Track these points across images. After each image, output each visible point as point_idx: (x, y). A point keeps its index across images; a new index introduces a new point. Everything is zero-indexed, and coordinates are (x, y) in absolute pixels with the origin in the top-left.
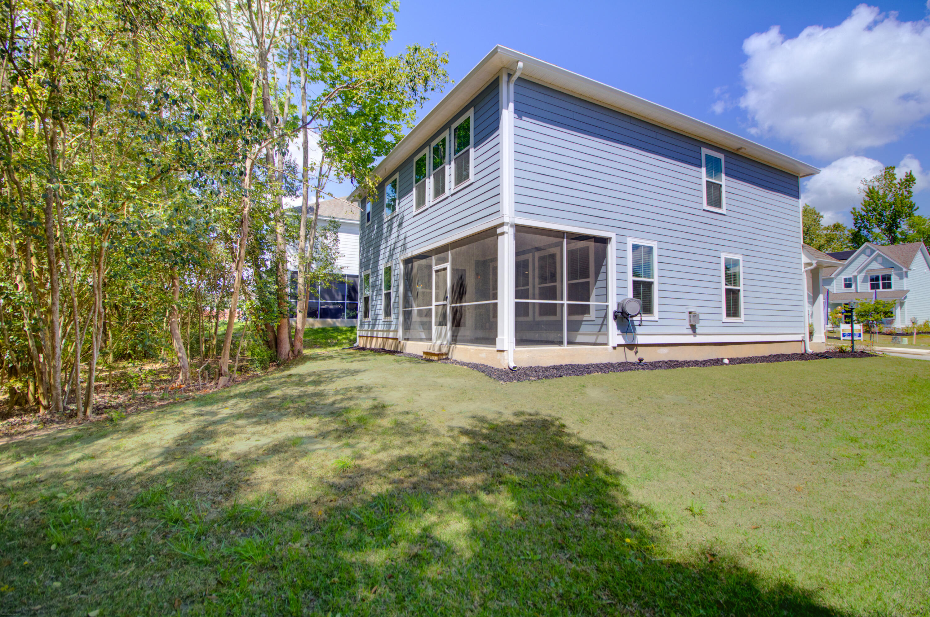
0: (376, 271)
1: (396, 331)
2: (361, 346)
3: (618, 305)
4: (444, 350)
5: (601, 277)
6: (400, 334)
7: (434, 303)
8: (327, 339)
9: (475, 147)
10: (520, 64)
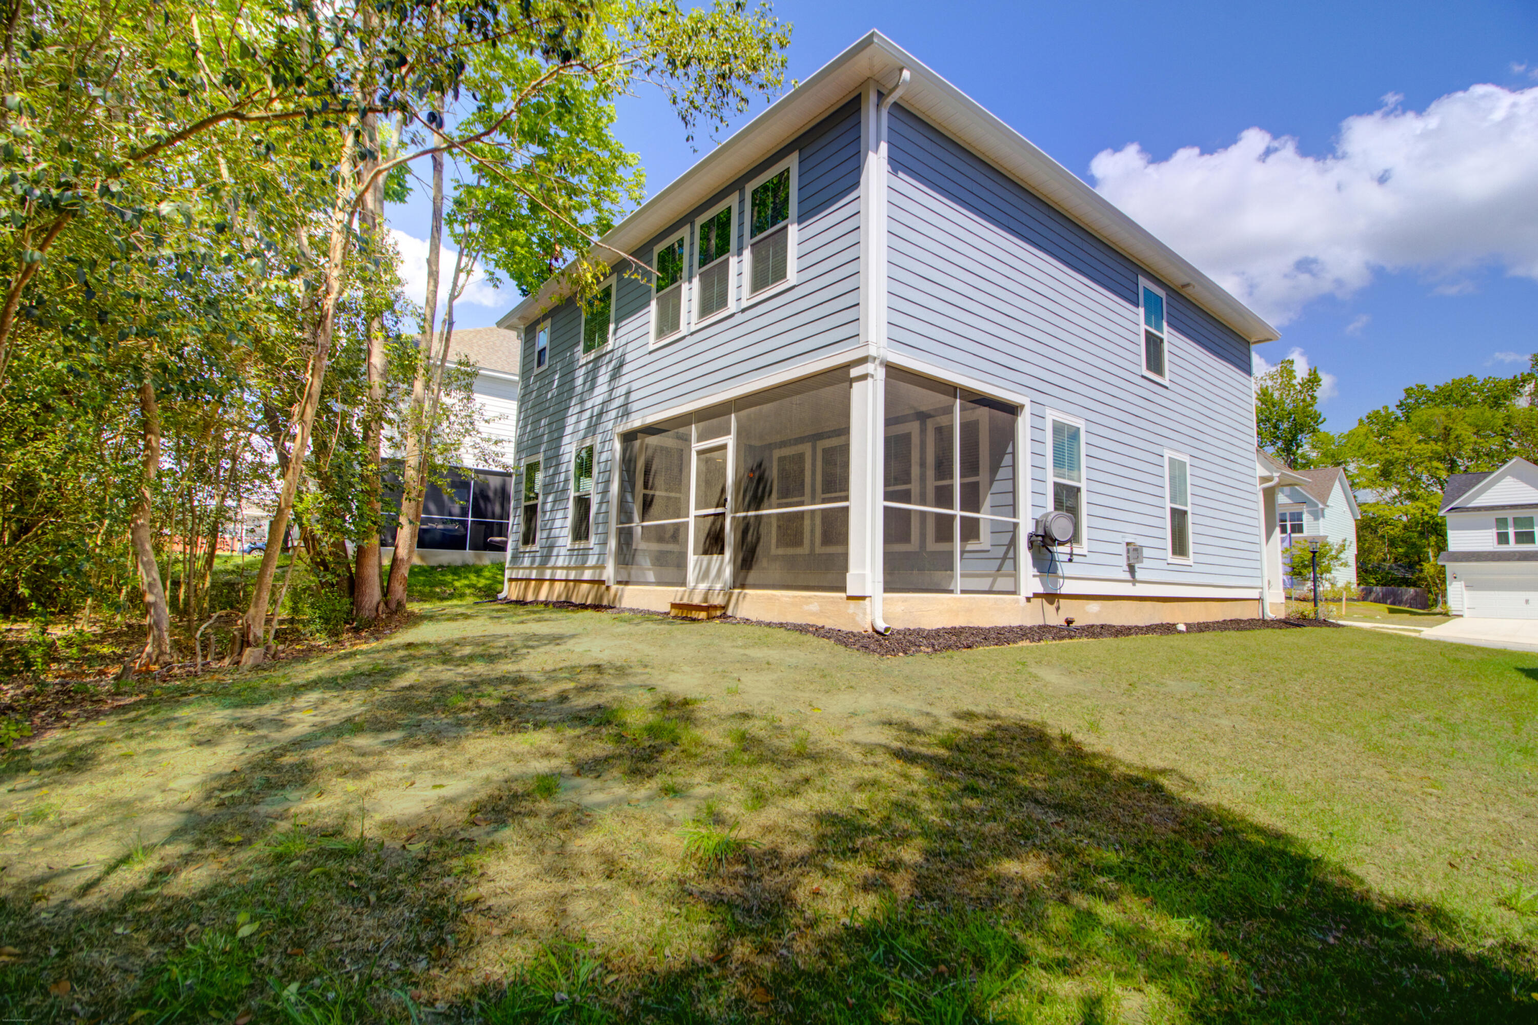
0: (554, 458)
1: (601, 567)
2: (514, 598)
3: (1037, 522)
4: (718, 600)
5: (1002, 473)
6: (609, 573)
7: (693, 512)
8: (433, 586)
9: (799, 223)
10: (906, 74)
